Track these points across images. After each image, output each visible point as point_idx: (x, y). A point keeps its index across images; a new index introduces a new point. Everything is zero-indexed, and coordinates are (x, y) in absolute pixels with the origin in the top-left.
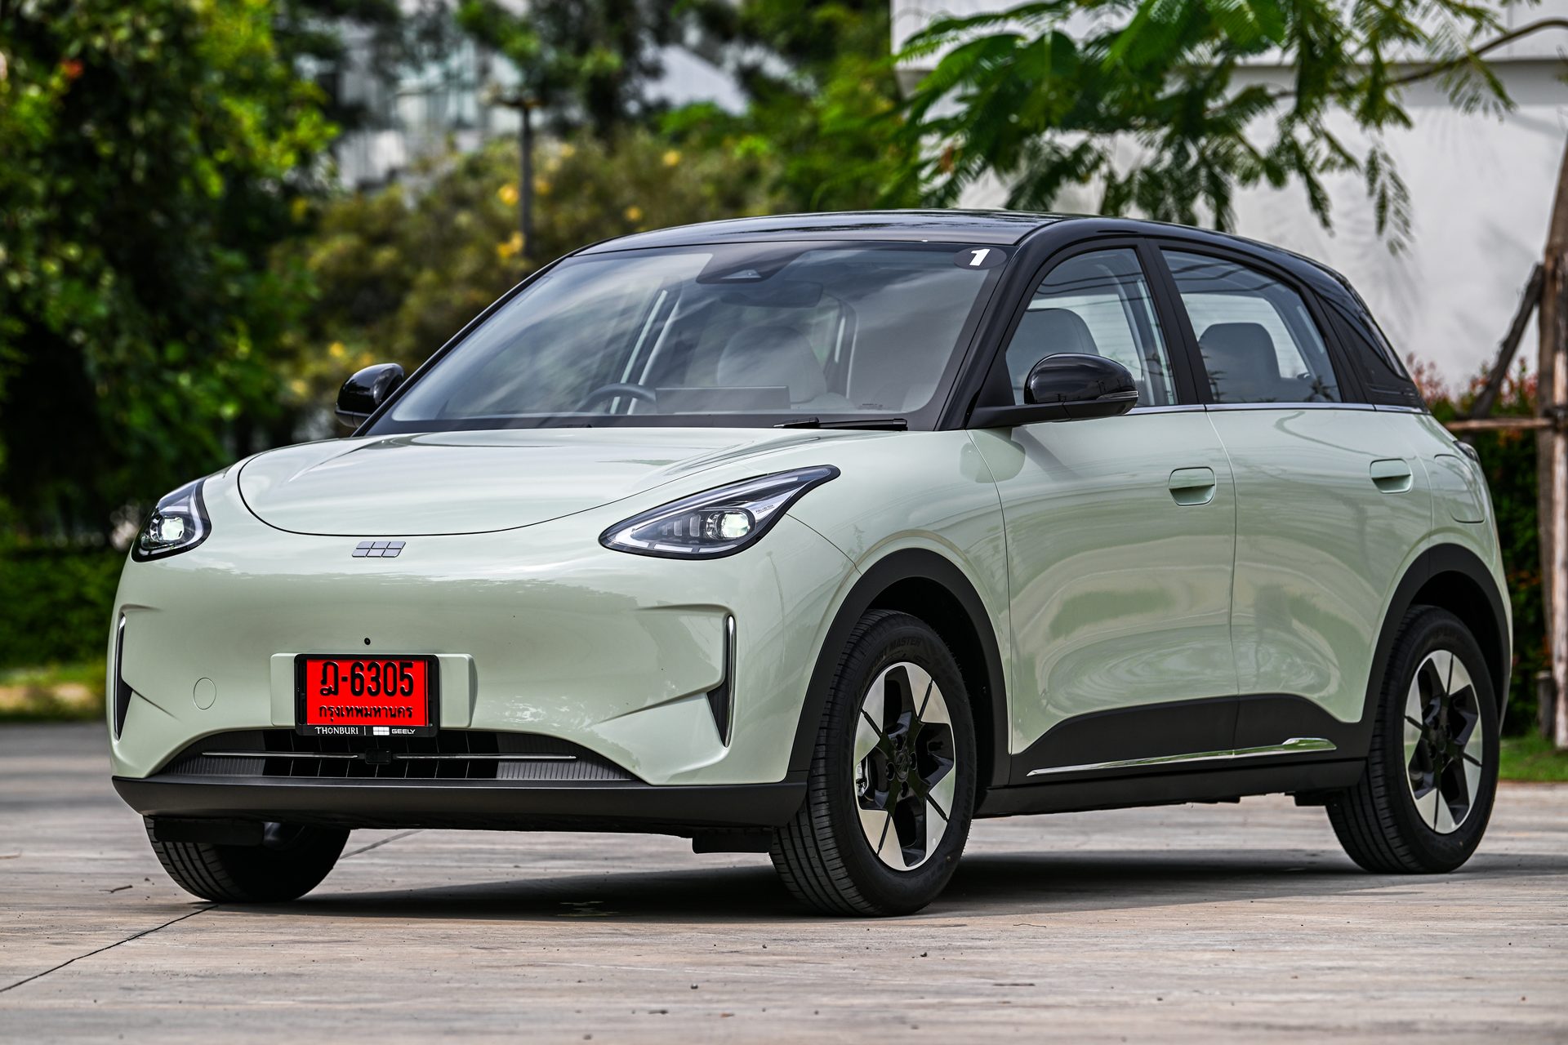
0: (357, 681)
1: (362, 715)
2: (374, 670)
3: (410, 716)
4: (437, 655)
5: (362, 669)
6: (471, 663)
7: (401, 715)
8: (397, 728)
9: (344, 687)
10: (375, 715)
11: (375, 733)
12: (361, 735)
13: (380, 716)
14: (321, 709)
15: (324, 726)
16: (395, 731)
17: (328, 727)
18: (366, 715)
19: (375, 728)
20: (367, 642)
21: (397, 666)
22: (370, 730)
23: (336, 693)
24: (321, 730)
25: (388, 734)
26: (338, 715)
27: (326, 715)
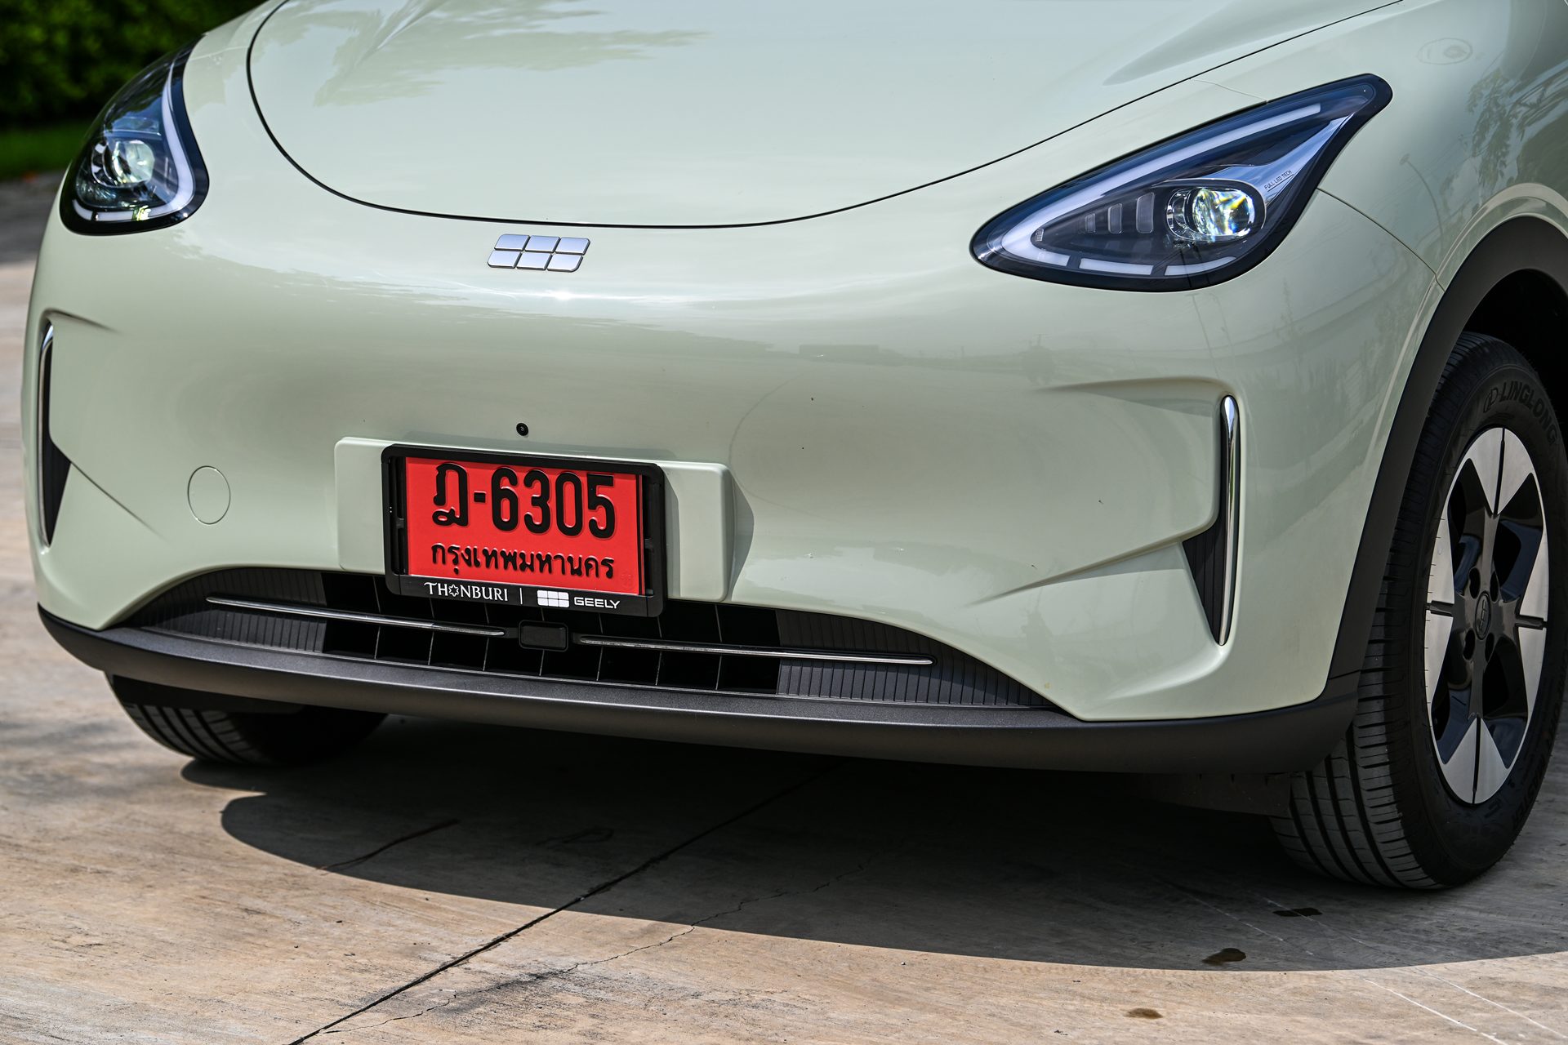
0: (505, 504)
1: (515, 568)
2: (537, 485)
3: (610, 574)
4: (661, 464)
5: (514, 482)
6: (728, 479)
7: (593, 572)
8: (585, 595)
9: (480, 514)
10: (541, 570)
11: (542, 602)
12: (516, 604)
13: (550, 571)
14: (435, 548)
15: (443, 582)
16: (579, 601)
17: (450, 583)
18: (523, 567)
19: (540, 593)
20: (522, 430)
21: (583, 480)
22: (531, 593)
23: (463, 521)
24: (435, 588)
25: (566, 604)
26: (468, 562)
27: (444, 562)
